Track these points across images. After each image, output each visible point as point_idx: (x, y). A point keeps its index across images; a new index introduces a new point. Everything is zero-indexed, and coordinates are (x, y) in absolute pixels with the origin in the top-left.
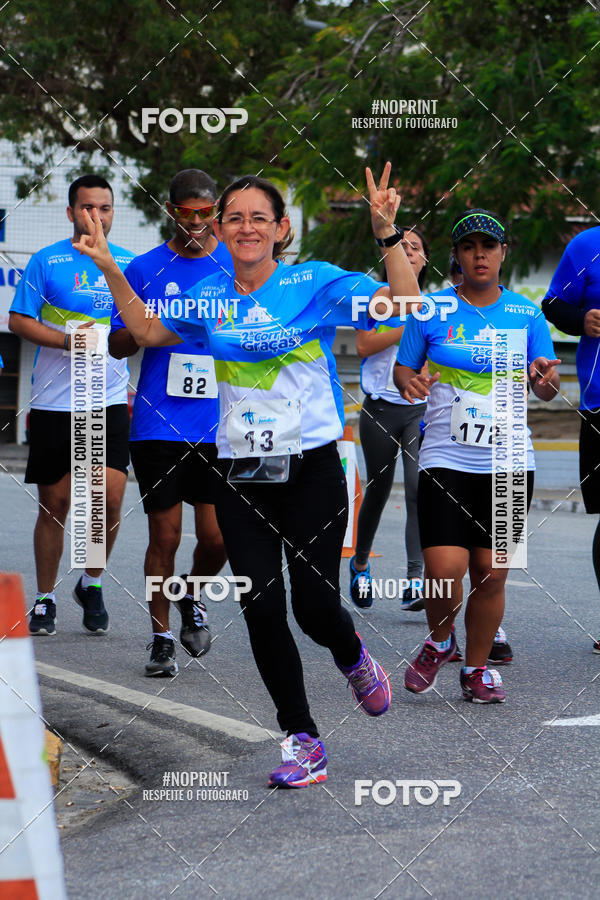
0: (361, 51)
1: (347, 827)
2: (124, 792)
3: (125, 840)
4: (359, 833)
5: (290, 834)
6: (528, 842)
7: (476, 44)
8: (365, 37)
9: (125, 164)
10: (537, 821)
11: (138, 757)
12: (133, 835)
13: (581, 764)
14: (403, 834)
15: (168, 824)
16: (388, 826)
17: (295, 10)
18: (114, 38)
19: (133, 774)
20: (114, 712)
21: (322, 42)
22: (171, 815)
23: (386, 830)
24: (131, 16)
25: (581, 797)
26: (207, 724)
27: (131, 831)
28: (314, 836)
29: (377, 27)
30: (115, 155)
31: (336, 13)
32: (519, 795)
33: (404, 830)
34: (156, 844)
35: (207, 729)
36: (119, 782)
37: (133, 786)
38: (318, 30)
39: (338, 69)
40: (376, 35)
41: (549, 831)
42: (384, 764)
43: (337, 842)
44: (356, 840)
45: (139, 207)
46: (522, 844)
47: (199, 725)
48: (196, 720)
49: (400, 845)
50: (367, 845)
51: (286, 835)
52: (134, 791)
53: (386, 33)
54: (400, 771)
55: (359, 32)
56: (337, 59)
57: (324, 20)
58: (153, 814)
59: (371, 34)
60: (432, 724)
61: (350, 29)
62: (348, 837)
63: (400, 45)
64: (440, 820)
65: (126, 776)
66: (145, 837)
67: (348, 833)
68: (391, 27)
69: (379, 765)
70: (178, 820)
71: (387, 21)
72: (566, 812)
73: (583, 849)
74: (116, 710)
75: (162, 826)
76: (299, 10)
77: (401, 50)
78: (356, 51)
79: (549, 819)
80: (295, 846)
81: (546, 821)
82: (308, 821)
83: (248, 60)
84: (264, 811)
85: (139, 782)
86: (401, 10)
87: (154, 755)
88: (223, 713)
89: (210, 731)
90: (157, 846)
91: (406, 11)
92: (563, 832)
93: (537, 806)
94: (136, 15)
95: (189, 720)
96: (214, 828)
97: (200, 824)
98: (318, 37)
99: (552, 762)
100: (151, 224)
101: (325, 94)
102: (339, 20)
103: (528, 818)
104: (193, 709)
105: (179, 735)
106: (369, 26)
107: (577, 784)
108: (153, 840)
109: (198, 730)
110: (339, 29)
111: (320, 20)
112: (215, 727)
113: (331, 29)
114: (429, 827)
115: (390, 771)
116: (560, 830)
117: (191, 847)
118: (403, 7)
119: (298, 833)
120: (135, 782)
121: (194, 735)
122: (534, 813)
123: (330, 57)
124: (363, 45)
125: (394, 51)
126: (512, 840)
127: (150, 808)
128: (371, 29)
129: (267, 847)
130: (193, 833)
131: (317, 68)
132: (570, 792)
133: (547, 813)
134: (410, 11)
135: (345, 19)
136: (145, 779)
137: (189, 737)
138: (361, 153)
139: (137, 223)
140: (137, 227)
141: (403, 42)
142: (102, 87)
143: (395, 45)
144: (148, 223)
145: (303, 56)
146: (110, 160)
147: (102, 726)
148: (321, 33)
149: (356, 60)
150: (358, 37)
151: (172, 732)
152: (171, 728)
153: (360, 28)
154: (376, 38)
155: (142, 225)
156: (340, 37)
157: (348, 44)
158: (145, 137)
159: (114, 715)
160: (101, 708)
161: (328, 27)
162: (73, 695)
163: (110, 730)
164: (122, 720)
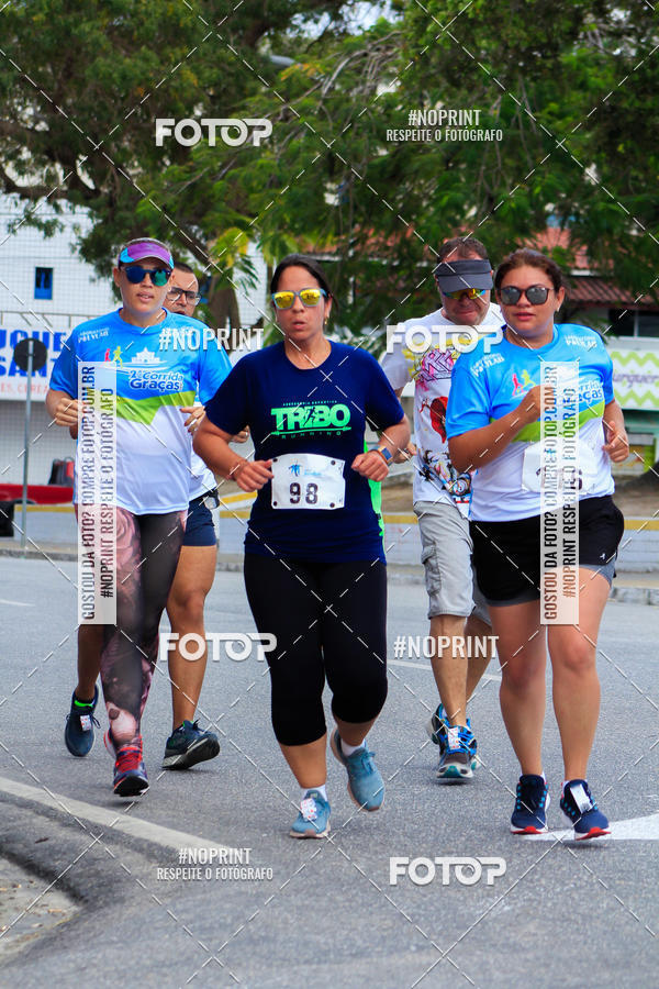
0: (331, 89)
1: (307, 956)
2: (64, 915)
3: (63, 971)
4: (319, 962)
5: (245, 964)
6: (504, 972)
7: (456, 83)
8: (335, 75)
9: (74, 213)
10: (515, 948)
11: (80, 875)
12: (72, 965)
13: (563, 884)
14: (367, 963)
15: (111, 952)
16: (352, 955)
17: (259, 44)
18: (60, 76)
19: (75, 895)
20: (55, 825)
21: (289, 80)
22: (113, 942)
23: (349, 959)
24: (78, 50)
25: (563, 921)
26: (156, 839)
27: (70, 961)
28: (270, 966)
29: (347, 64)
30: (63, 203)
31: (304, 47)
32: (495, 920)
33: (369, 960)
34: (97, 975)
35: (155, 844)
36: (60, 904)
37: (75, 908)
38: (285, 67)
39: (304, 111)
40: (347, 72)
41: (527, 960)
42: (349, 884)
43: (296, 973)
44: (315, 971)
45: (88, 261)
46: (497, 975)
47: (146, 840)
48: (143, 835)
49: (363, 976)
50: (328, 977)
51: (240, 964)
52: (75, 914)
53: (359, 71)
54: (366, 892)
55: (328, 69)
56: (304, 100)
57: (291, 55)
58: (95, 941)
59: (342, 71)
60: (402, 838)
61: (318, 66)
62: (306, 967)
63: (373, 83)
64: (407, 948)
65: (67, 897)
66: (85, 968)
67: (307, 962)
68: (363, 64)
69: (343, 886)
70: (122, 948)
71: (358, 57)
72: (546, 938)
73: (563, 980)
74: (57, 823)
75: (104, 956)
76: (263, 44)
77: (373, 91)
78: (325, 90)
79: (527, 946)
80: (249, 978)
81: (524, 949)
82: (264, 949)
83: (208, 99)
84: (216, 938)
85: (81, 903)
86: (374, 46)
87: (97, 874)
88: (173, 826)
89: (160, 848)
90: (98, 979)
91: (379, 46)
92: (542, 961)
93: (515, 931)
94: (84, 49)
95: (137, 835)
96: (161, 957)
97: (145, 953)
98: (283, 76)
99: (531, 881)
100: (102, 279)
101: (291, 139)
102: (306, 56)
103: (504, 945)
104: (141, 822)
105: (126, 850)
106: (339, 64)
107: (558, 907)
108: (94, 971)
109: (145, 846)
110: (306, 67)
111: (286, 55)
112: (164, 843)
113: (298, 66)
114: (396, 956)
115: (354, 892)
116: (538, 959)
117: (136, 978)
118: (375, 42)
119: (252, 962)
120: (76, 904)
121: (141, 851)
122: (511, 940)
123: (298, 95)
124: (334, 83)
125: (367, 91)
126: (487, 970)
127: (92, 934)
128: (340, 67)
129: (218, 979)
130: (137, 963)
131: (282, 108)
132: (551, 916)
133: (526, 939)
134: (383, 48)
135: (312, 54)
136: (87, 901)
137: (136, 854)
138: (331, 199)
139: (88, 278)
140: (87, 282)
141: (377, 79)
142: (47, 129)
143: (368, 84)
144: (99, 278)
145: (269, 95)
146: (57, 208)
147: (41, 841)
148: (288, 70)
149: (325, 101)
150: (329, 74)
151: (118, 847)
152: (117, 844)
153: (329, 65)
154: (348, 76)
155: (93, 280)
156: (309, 74)
157: (317, 82)
158: (94, 183)
159: (55, 828)
160: (40, 821)
161: (295, 64)
162: (10, 806)
163: (50, 846)
164: (64, 834)
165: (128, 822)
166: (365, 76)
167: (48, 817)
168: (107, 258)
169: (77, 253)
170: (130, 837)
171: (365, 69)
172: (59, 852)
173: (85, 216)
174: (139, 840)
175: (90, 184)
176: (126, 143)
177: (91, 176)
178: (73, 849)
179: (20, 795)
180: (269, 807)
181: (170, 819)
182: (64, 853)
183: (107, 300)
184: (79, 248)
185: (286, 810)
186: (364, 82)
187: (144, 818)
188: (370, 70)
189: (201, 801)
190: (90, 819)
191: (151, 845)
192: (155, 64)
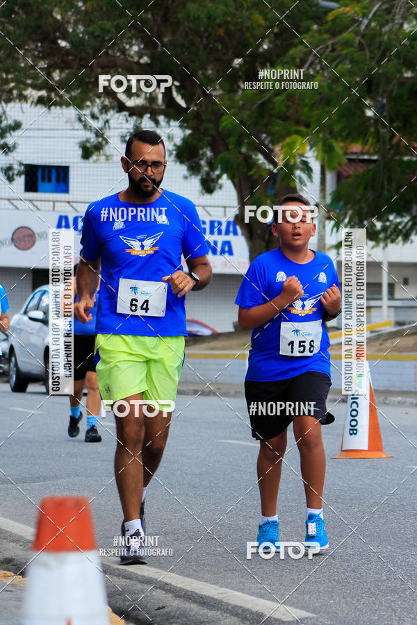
0: (368, 26)
8: (371, 15)
9: (169, 126)
18: (159, 20)
20: (170, 596)
21: (334, 20)
26: (248, 606)
29: (380, 7)
30: (161, 118)
35: (248, 610)
38: (332, 9)
39: (348, 44)
40: (379, 13)
45: (182, 162)
47: (241, 607)
48: (238, 602)
53: (388, 11)
55: (365, 11)
56: (347, 35)
57: (336, 1)
59: (376, 12)
61: (357, 9)
63: (401, 21)
68: (392, 7)
71: (388, 1)
77: (401, 25)
78: (363, 27)
83: (272, 36)
88: (261, 596)
89: (251, 612)
95: (233, 603)
98: (330, 16)
100: (193, 177)
102: (348, 1)
104: (236, 593)
105: (225, 615)
106: (373, 6)
109: (240, 611)
110: (348, 9)
111: (333, 1)
112: (255, 609)
113: (342, 9)
121: (237, 615)
123: (341, 32)
124: (370, 21)
125: (396, 27)
128: (375, 9)
131: (330, 43)
137: (233, 617)
138: (369, 113)
139: (182, 176)
140: (182, 180)
141: (404, 18)
142: (149, 62)
143: (396, 22)
144: (191, 175)
145: (319, 32)
146: (157, 123)
147: (159, 608)
148: (333, 12)
149: (363, 36)
150: (365, 15)
151: (219, 613)
152: (218, 610)
153: (365, 8)
154: (380, 16)
155: (186, 178)
156: (349, 14)
157: (357, 21)
158: (186, 103)
159: (170, 599)
160: (159, 594)
161: (340, 8)
162: (135, 582)
163: (166, 612)
164: (176, 603)
165: (226, 593)
166: (394, 16)
167: (164, 590)
168: (196, 160)
169: (173, 156)
170: (228, 604)
171: (394, 11)
172: (174, 617)
173: (178, 128)
174: (236, 606)
175: (182, 103)
176: (210, 72)
177: (183, 97)
178: (183, 614)
179: (142, 574)
180: (334, 580)
181: (259, 590)
182: (178, 618)
183: (197, 193)
184: (174, 153)
185: (348, 582)
186: (393, 20)
187: (238, 590)
188: (398, 11)
189: (281, 576)
190: (197, 591)
191: (245, 610)
192: (232, 9)
